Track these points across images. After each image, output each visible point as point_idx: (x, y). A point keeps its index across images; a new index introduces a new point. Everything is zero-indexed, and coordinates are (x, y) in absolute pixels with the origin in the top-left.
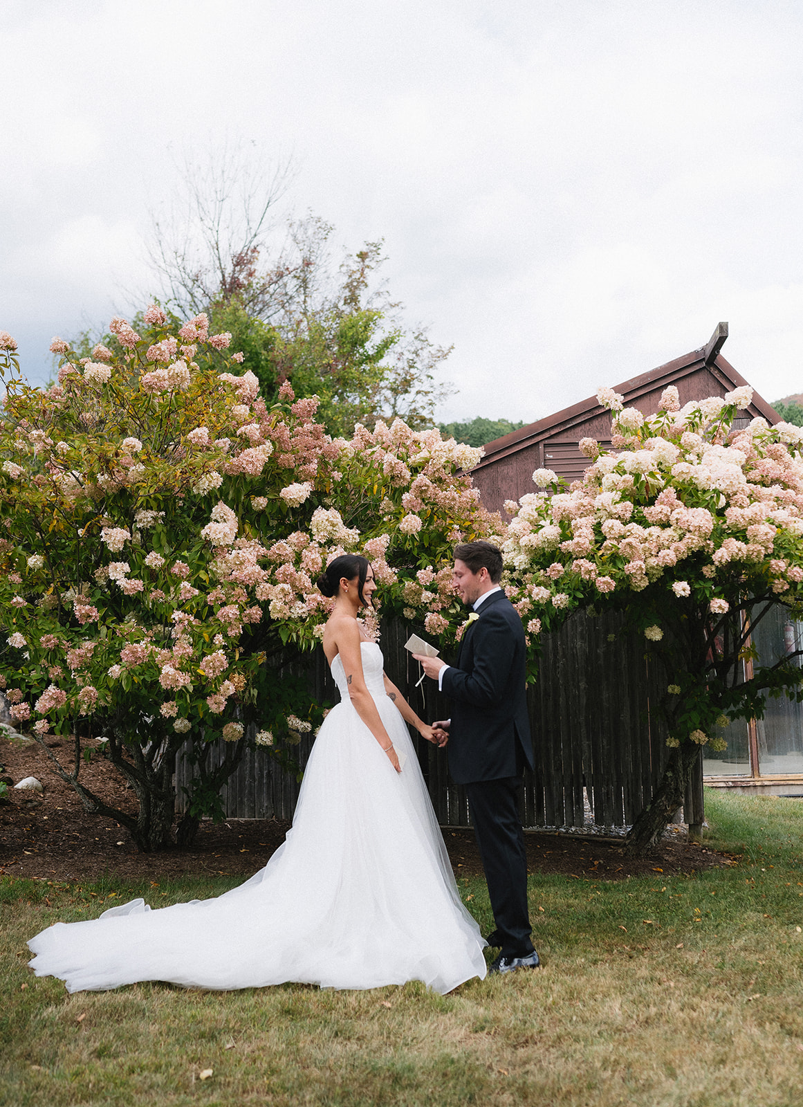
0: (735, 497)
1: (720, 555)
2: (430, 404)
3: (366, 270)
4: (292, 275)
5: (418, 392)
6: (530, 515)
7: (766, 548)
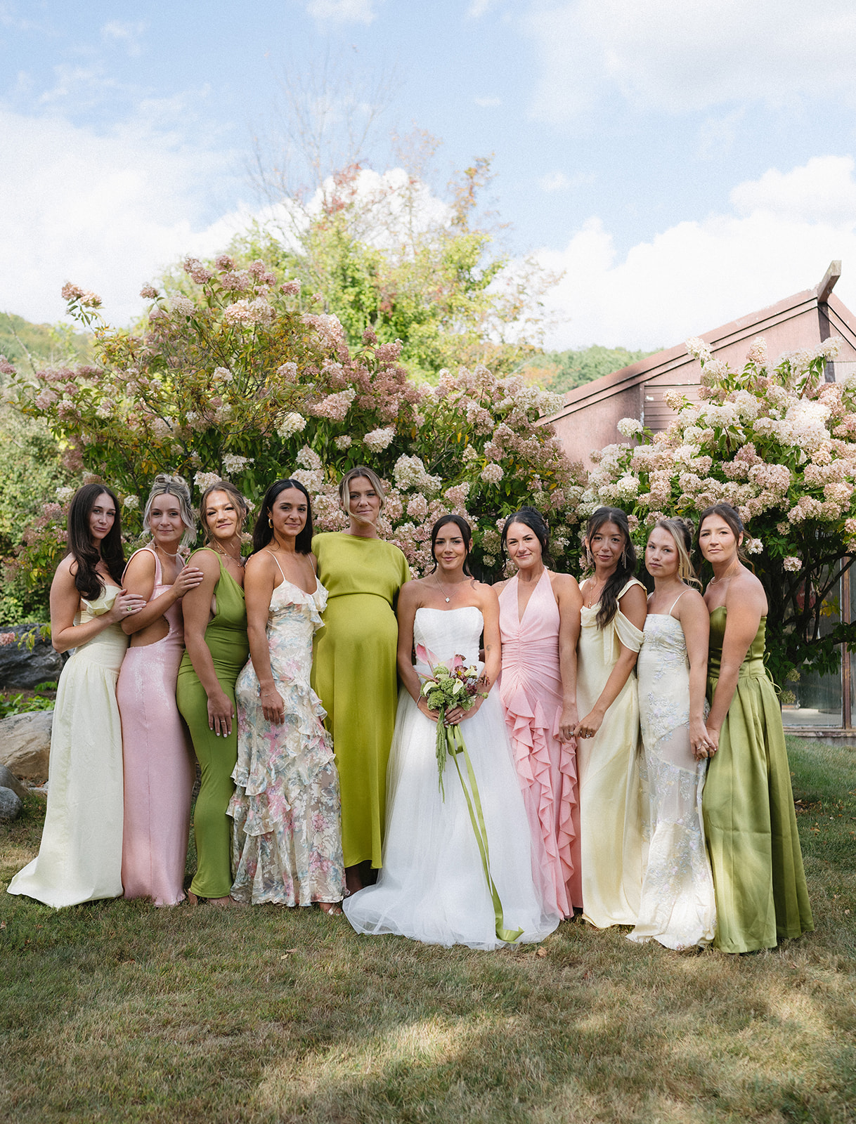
0: (818, 453)
1: (795, 513)
2: (540, 333)
3: (476, 189)
4: (396, 193)
5: (528, 321)
6: (611, 465)
7: (843, 506)
